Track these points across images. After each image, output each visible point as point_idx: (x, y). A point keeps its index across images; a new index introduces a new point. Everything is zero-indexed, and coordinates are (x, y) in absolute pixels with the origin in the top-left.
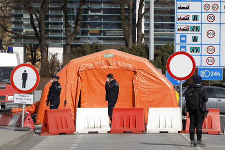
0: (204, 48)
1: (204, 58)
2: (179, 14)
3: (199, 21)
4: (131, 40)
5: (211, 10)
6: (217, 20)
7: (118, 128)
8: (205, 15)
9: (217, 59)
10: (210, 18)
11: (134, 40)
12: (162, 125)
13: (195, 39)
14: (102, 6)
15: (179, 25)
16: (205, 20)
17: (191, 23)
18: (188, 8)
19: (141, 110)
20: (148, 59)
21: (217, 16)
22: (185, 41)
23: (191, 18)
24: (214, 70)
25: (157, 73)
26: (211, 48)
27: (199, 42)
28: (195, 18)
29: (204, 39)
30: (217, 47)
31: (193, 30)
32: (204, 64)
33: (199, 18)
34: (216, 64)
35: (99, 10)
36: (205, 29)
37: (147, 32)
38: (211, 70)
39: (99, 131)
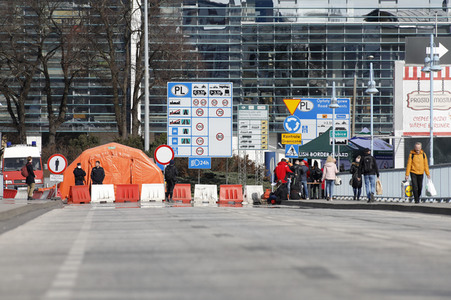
0: (194, 140)
1: (194, 149)
2: (171, 108)
3: (189, 115)
4: (125, 128)
5: (200, 105)
6: (205, 114)
7: (121, 198)
8: (194, 110)
9: (205, 149)
10: (200, 112)
11: (129, 129)
12: (151, 196)
13: (186, 131)
14: (90, 85)
15: (171, 118)
16: (194, 114)
17: (182, 117)
18: (179, 103)
19: (136, 186)
20: (143, 150)
21: (205, 110)
22: (176, 133)
23: (182, 113)
24: (204, 159)
25: (150, 161)
26: (200, 140)
27: (189, 134)
28: (186, 112)
29: (194, 131)
30: (205, 139)
31: (184, 123)
32: (194, 154)
33: (189, 113)
34: (205, 154)
35: (85, 91)
36: (195, 122)
37: (143, 117)
38: (200, 159)
39: (108, 200)
